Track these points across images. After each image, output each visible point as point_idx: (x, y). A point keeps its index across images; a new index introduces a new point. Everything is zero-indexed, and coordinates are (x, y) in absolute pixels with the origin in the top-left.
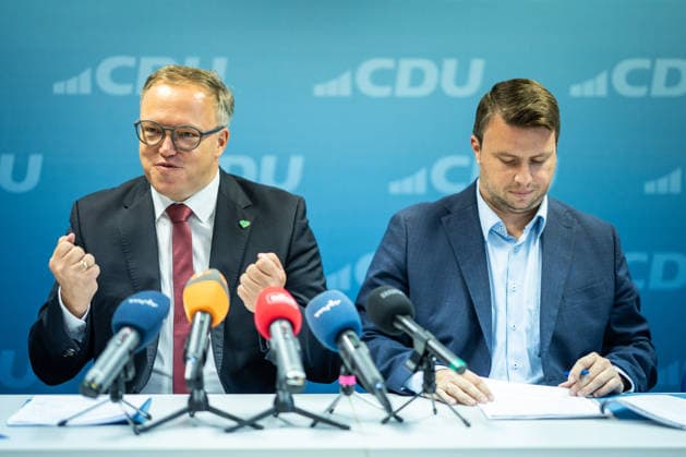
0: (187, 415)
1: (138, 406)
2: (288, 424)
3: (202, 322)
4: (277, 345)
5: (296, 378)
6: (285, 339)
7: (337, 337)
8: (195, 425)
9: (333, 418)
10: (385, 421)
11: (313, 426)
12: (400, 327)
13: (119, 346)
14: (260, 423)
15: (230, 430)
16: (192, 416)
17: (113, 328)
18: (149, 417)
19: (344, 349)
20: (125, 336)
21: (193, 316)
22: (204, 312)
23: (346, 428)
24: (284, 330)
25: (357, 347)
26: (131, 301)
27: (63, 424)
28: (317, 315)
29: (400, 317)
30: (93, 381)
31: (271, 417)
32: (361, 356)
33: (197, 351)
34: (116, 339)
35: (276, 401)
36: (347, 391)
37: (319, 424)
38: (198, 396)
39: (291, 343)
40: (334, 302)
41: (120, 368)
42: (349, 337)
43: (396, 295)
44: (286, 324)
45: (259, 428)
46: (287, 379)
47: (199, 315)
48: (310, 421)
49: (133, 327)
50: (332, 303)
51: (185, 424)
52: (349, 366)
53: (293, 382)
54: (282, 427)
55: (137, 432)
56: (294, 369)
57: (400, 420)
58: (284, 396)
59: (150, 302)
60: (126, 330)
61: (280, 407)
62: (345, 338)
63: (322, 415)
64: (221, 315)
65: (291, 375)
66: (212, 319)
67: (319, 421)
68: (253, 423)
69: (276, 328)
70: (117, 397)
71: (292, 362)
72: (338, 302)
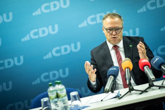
0: (129, 93)
2: (153, 90)
3: (128, 71)
4: (147, 72)
5: (153, 78)
6: (148, 70)
7: (160, 67)
8: (131, 94)
9: (163, 86)
11: (159, 89)
13: (110, 80)
15: (140, 94)
16: (130, 92)
18: (121, 95)
20: (111, 78)
22: (127, 68)
24: (147, 68)
27: (102, 101)
28: (154, 63)
30: (107, 89)
31: (149, 89)
33: (128, 77)
35: (149, 85)
38: (131, 88)
41: (112, 85)
42: (163, 66)
44: (147, 66)
45: (147, 92)
46: (151, 79)
47: (126, 69)
48: (158, 88)
49: (112, 75)
50: (157, 59)
51: (129, 95)
53: (153, 79)
54: (152, 90)
55: (120, 98)
56: (152, 76)
58: (151, 83)
60: (111, 76)
61: (151, 86)
62: (162, 66)
63: (161, 85)
64: (131, 68)
65: (152, 78)
66: (130, 69)
67: (160, 87)
68: (145, 91)
69: (145, 68)
70: (112, 92)
71: (151, 75)
72: (158, 59)
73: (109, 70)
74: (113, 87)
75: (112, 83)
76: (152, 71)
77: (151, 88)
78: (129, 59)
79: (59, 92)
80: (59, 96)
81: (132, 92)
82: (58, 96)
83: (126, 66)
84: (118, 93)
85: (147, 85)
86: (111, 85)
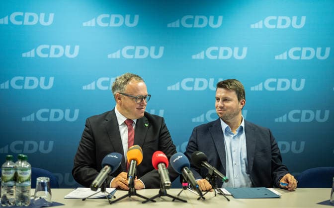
0: (128, 197)
1: (110, 192)
2: (164, 200)
3: (133, 164)
4: (161, 172)
5: (168, 184)
6: (163, 169)
7: (181, 169)
8: (131, 201)
9: (180, 198)
10: (199, 199)
11: (173, 201)
12: (203, 165)
13: (104, 172)
14: (155, 200)
15: (144, 202)
16: (130, 197)
17: (102, 166)
18: (115, 197)
19: (184, 173)
20: (106, 168)
21: (130, 161)
22: (134, 160)
23: (185, 202)
24: (163, 166)
25: (188, 173)
26: (108, 156)
27: (84, 199)
28: (174, 161)
29: (203, 162)
30: (95, 184)
31: (158, 198)
32: (190, 176)
33: (132, 174)
34: (103, 170)
35: (160, 192)
36: (185, 188)
37: (176, 200)
38: (132, 190)
39: (166, 171)
40: (180, 157)
41: (105, 180)
42: (186, 169)
43: (202, 154)
44: (163, 164)
45: (155, 201)
46: (164, 184)
47: (132, 161)
48: (172, 199)
49: (109, 165)
50: (179, 157)
51: (127, 200)
52: (186, 179)
53: (166, 185)
54: (162, 201)
55: (111, 203)
56: (167, 181)
57: (204, 198)
58: (163, 190)
59: (115, 156)
60: (107, 166)
61: (162, 194)
62: (184, 169)
63: (177, 197)
64: (140, 161)
65: (166, 182)
66: (137, 163)
67: (175, 199)
68: (152, 200)
69: (160, 166)
70: (103, 190)
71: (166, 178)
72: (181, 157)
73: (106, 157)
74: (107, 183)
75: (105, 176)
76: (168, 173)
77: (161, 197)
78: (140, 148)
79: (19, 172)
80: (18, 178)
81: (132, 197)
82: (16, 178)
83: (133, 157)
84: (111, 193)
85: (156, 192)
86: (103, 180)
